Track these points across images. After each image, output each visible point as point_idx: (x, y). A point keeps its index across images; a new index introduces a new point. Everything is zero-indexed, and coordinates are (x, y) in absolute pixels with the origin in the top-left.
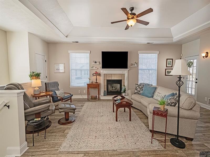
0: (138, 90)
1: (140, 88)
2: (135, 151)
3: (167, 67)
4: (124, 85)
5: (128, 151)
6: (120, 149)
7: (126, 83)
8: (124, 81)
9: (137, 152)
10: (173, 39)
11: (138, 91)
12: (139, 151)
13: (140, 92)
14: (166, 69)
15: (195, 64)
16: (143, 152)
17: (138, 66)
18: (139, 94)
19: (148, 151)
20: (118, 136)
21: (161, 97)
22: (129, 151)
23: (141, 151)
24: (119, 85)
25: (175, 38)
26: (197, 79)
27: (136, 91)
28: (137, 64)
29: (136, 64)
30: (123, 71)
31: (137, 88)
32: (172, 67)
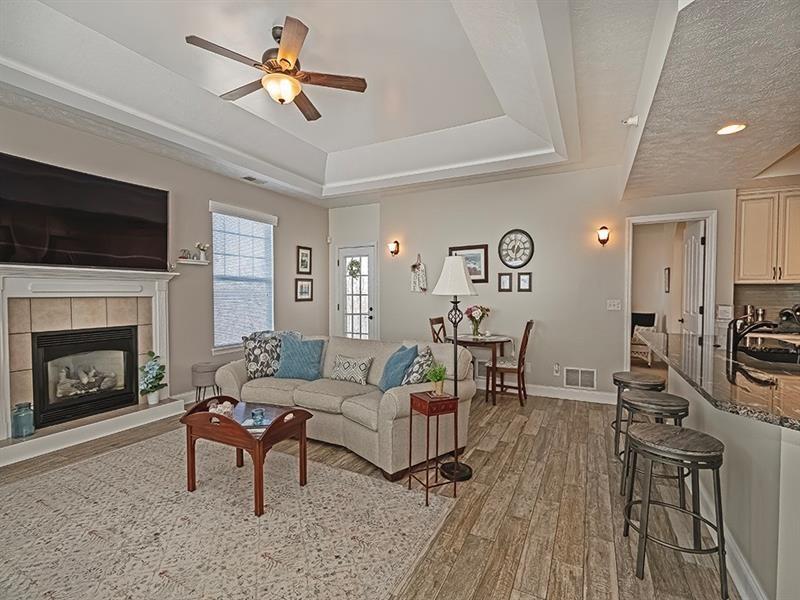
0: (261, 359)
1: (266, 351)
2: (427, 553)
3: (299, 272)
4: (151, 354)
5: (416, 570)
6: (397, 585)
7: (156, 343)
8: (150, 332)
9: (432, 551)
10: (324, 187)
11: (262, 363)
12: (431, 546)
13: (268, 366)
14: (297, 280)
15: (364, 270)
16: (439, 538)
17: (211, 264)
18: (267, 375)
19: (443, 529)
20: (337, 557)
21: (363, 367)
22: (418, 566)
23: (434, 541)
24: (120, 355)
25: (328, 186)
26: (371, 309)
27: (253, 367)
28: (210, 254)
29: (202, 253)
30: (142, 283)
31: (257, 352)
32: (310, 273)
